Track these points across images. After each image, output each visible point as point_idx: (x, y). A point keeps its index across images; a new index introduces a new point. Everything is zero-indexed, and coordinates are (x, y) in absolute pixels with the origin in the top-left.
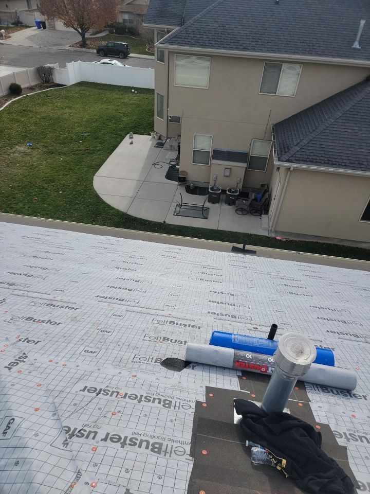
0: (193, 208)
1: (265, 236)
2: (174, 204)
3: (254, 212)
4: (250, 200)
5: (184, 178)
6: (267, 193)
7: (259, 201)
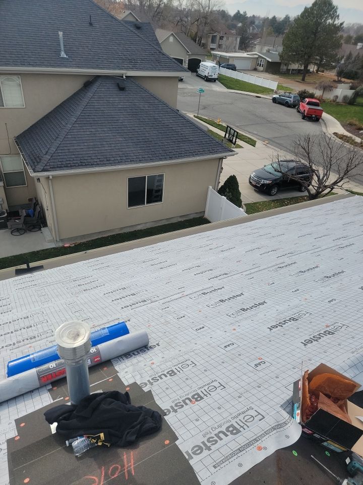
1: (54, 248)
3: (33, 229)
4: (22, 218)
6: (38, 206)
7: (32, 216)
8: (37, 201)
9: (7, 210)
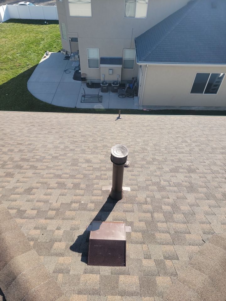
0: (92, 96)
1: (137, 110)
2: (80, 95)
3: (130, 96)
4: (126, 88)
5: (85, 78)
6: (136, 83)
7: (131, 88)
8: (136, 79)
9: (120, 82)
